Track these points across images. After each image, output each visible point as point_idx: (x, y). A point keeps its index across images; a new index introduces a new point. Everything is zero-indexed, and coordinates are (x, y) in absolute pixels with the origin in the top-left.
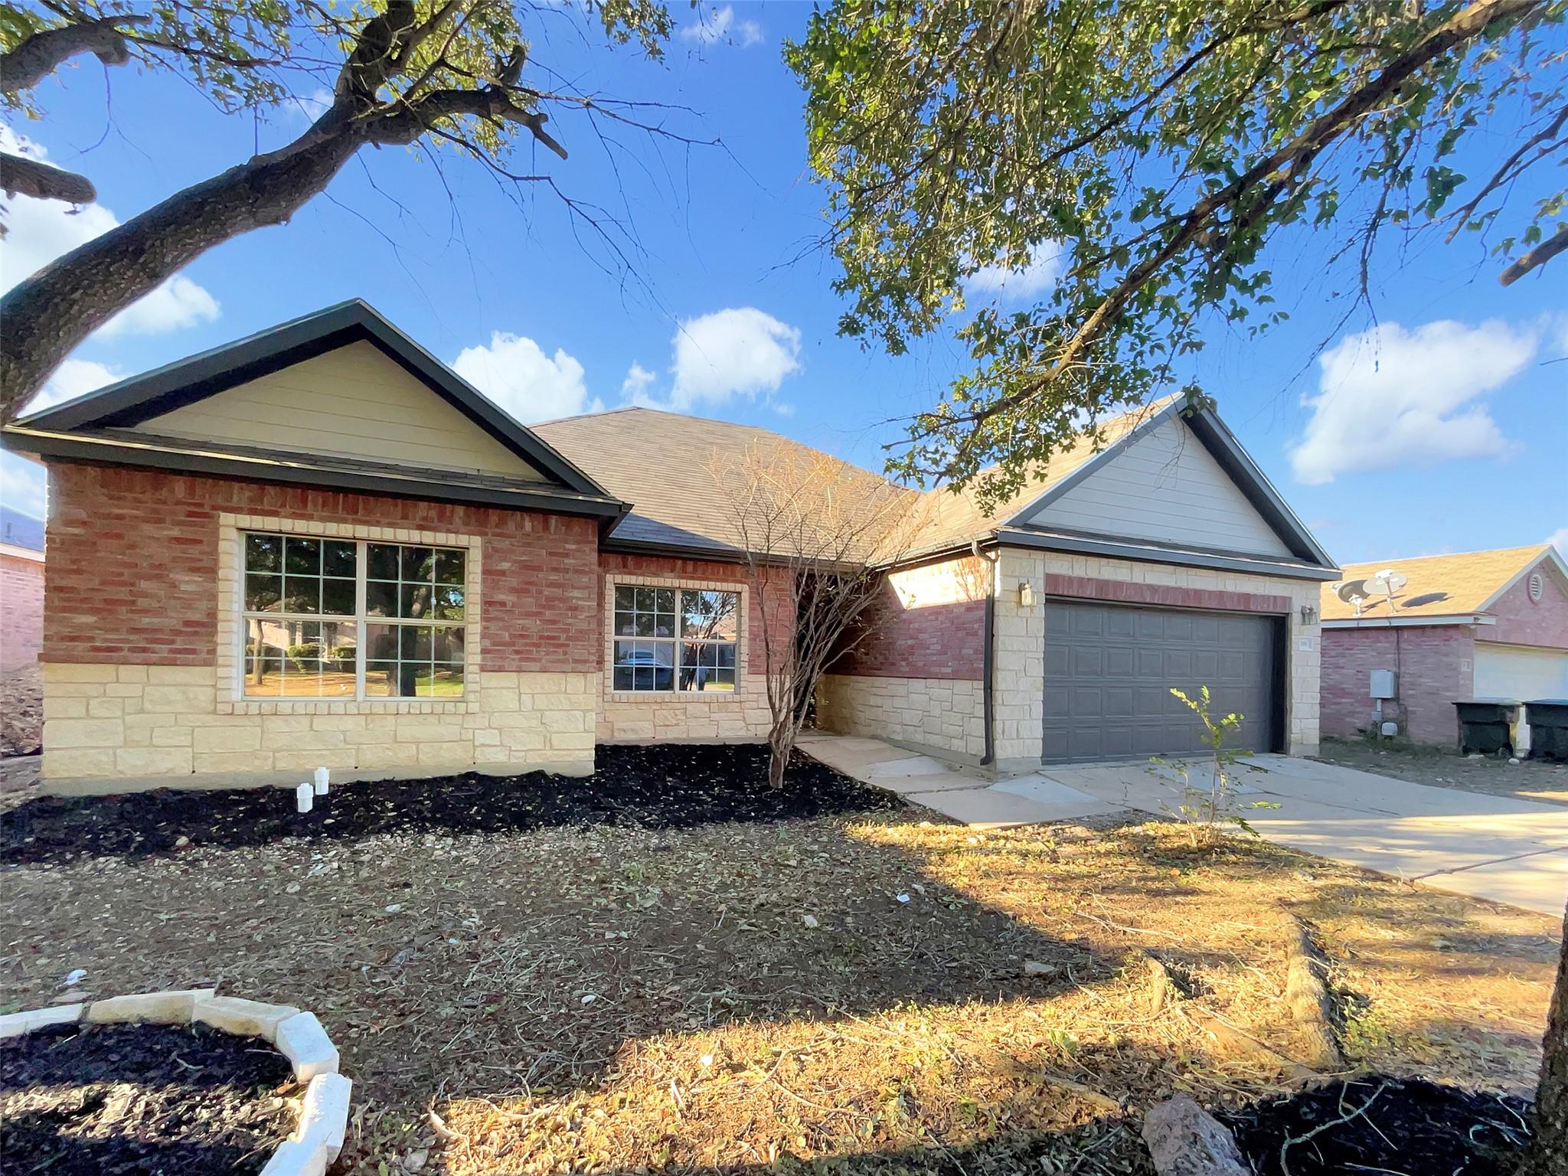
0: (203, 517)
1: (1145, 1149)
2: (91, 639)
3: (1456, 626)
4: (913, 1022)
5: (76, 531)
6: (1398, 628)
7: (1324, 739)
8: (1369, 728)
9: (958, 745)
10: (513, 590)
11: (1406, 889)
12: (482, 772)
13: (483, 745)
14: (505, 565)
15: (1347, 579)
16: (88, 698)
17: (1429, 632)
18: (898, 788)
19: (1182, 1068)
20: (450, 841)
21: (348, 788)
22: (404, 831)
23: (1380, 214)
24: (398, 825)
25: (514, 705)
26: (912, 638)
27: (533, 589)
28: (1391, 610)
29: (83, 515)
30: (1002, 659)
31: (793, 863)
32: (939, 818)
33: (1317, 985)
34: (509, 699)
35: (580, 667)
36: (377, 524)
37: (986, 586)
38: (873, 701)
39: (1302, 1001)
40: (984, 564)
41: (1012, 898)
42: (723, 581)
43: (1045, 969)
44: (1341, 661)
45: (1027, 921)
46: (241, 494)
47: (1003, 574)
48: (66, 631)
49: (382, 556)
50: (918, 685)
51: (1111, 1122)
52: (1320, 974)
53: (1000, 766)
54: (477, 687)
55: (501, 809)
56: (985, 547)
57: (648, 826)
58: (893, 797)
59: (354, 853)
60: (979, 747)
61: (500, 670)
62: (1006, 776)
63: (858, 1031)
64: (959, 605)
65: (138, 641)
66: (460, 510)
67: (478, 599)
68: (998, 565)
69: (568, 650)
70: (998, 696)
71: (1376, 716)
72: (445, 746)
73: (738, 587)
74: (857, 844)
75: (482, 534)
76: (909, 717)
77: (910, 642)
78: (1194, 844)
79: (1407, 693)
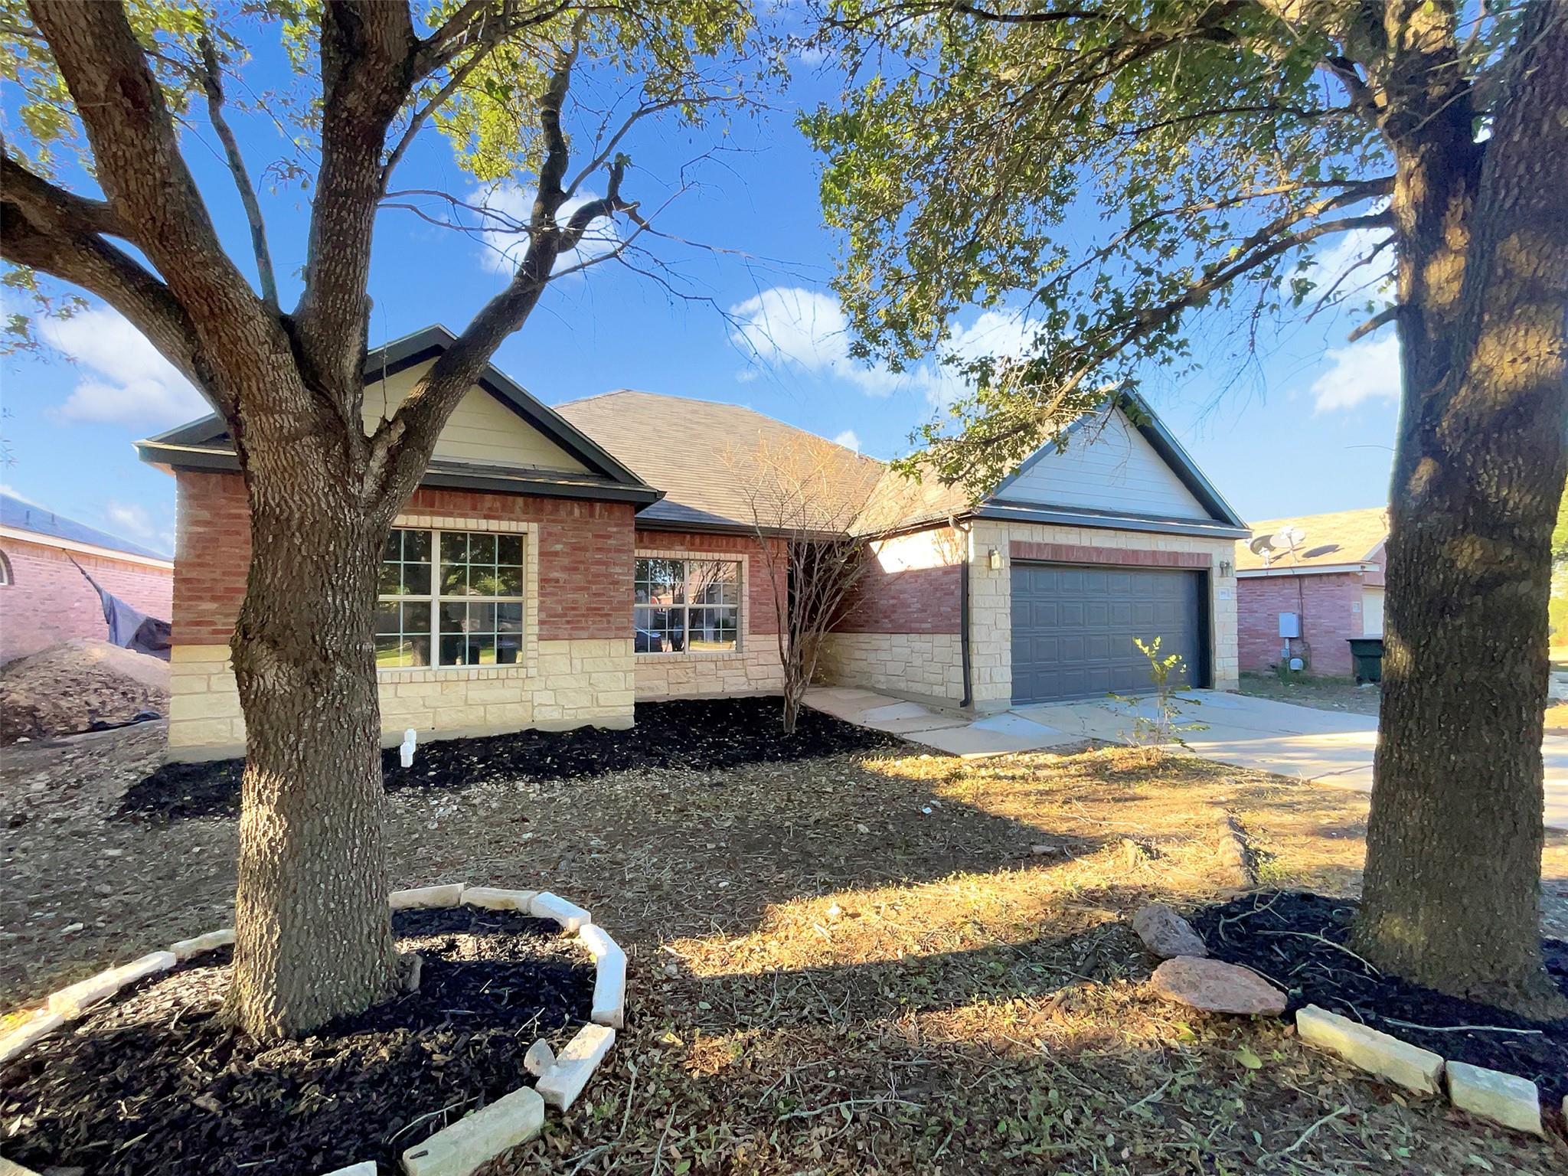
1: (1136, 935)
2: (212, 623)
3: (1347, 574)
4: (966, 884)
5: (201, 530)
6: (1300, 577)
7: (1242, 676)
8: (1280, 663)
9: (939, 691)
10: (565, 569)
11: (1303, 788)
12: (539, 729)
13: (540, 705)
14: (559, 547)
15: (1255, 536)
16: (209, 675)
17: (1325, 579)
18: (894, 729)
19: (1152, 896)
20: (537, 786)
21: (431, 746)
22: (496, 779)
23: (1260, 306)
24: (490, 775)
25: (567, 669)
26: (893, 598)
27: (582, 567)
28: (1293, 562)
30: (977, 615)
31: (830, 790)
32: (936, 752)
33: (1240, 847)
34: (563, 665)
35: (621, 633)
36: (450, 515)
37: (960, 552)
38: (858, 654)
39: (1229, 856)
40: (958, 534)
41: (1010, 808)
42: (725, 552)
43: (1049, 849)
44: (1255, 606)
45: (1026, 822)
47: (976, 543)
48: (191, 617)
49: (453, 543)
50: (900, 639)
51: (1112, 924)
52: (1241, 841)
53: (977, 707)
54: (535, 654)
55: (571, 759)
56: (959, 520)
57: (695, 767)
58: (891, 737)
59: (464, 798)
60: (958, 692)
61: (555, 638)
62: (981, 715)
63: (929, 892)
64: (936, 569)
66: (520, 501)
67: (535, 577)
68: (971, 535)
69: (612, 619)
70: (974, 647)
71: (1285, 655)
72: (508, 706)
73: (739, 557)
74: (873, 775)
75: (538, 521)
76: (891, 668)
77: (892, 602)
78: (1144, 762)
79: (1309, 632)
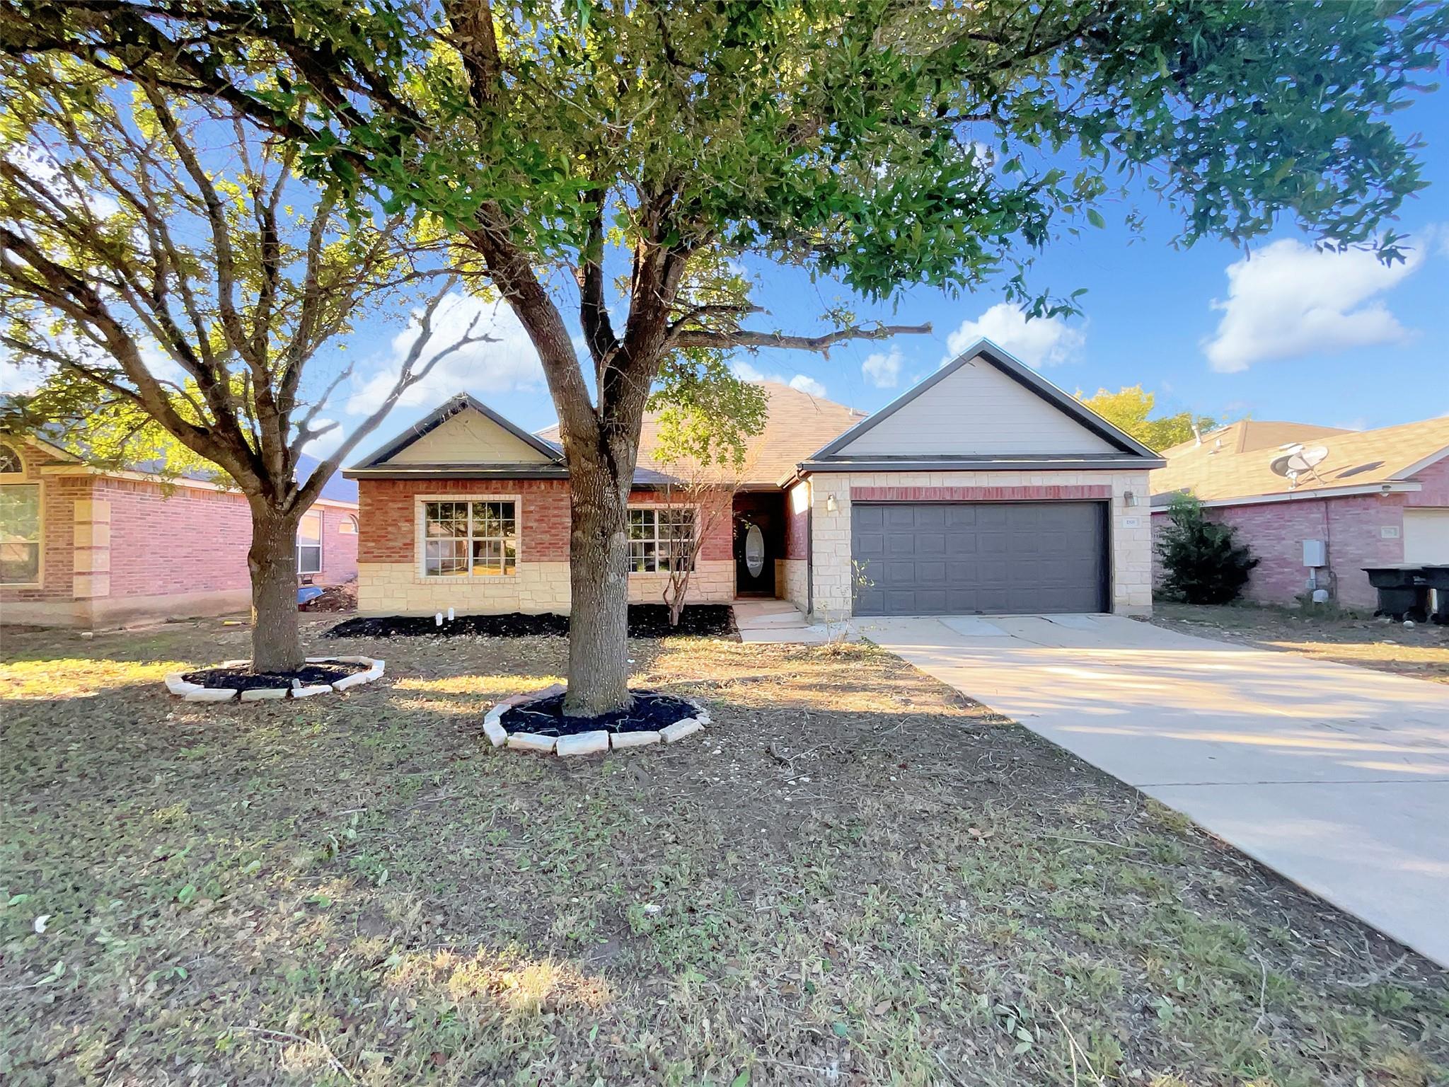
0: (409, 497)
2: (374, 553)
6: (1326, 500)
8: (1304, 595)
10: (536, 520)
12: (522, 613)
13: (523, 599)
14: (532, 508)
21: (462, 618)
25: (538, 579)
26: (798, 533)
27: (546, 519)
29: (369, 501)
30: (817, 545)
34: (535, 576)
36: (476, 493)
38: (791, 576)
42: (683, 502)
46: (422, 486)
47: (815, 491)
48: (365, 550)
49: (479, 508)
50: (799, 564)
53: (817, 615)
54: (520, 570)
61: (530, 561)
62: (821, 621)
65: (388, 552)
66: (511, 482)
67: (519, 526)
68: (812, 485)
70: (814, 569)
71: (1310, 586)
72: (505, 600)
73: (693, 506)
75: (521, 493)
76: (798, 586)
77: (797, 536)
79: (1334, 561)
